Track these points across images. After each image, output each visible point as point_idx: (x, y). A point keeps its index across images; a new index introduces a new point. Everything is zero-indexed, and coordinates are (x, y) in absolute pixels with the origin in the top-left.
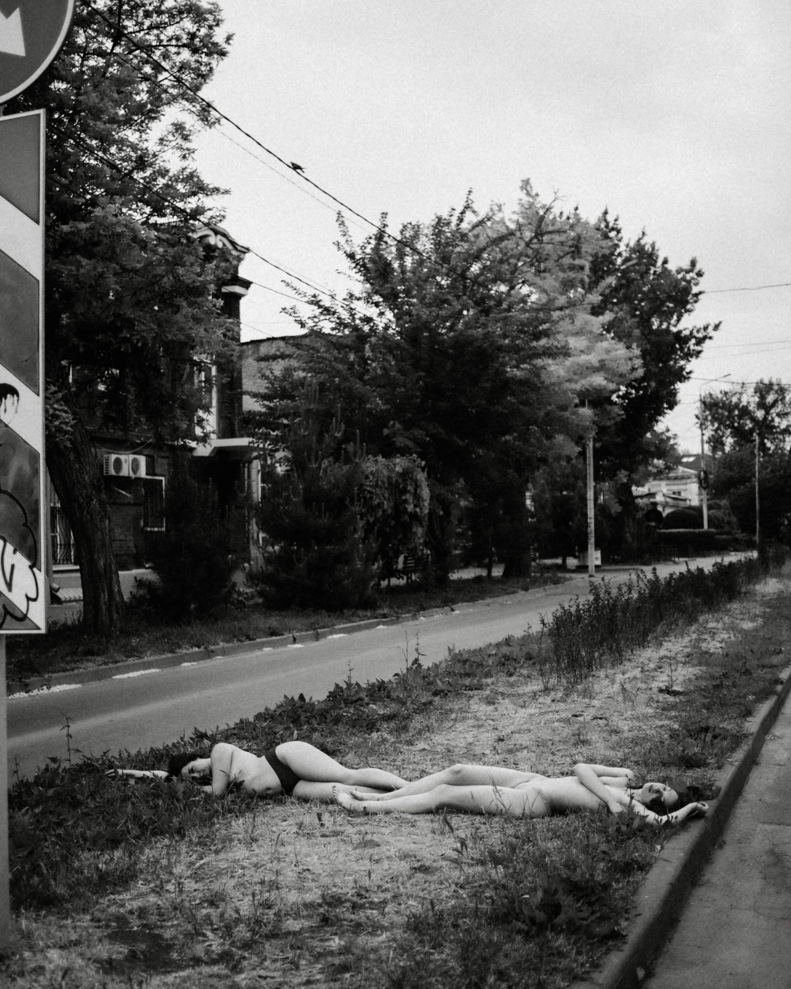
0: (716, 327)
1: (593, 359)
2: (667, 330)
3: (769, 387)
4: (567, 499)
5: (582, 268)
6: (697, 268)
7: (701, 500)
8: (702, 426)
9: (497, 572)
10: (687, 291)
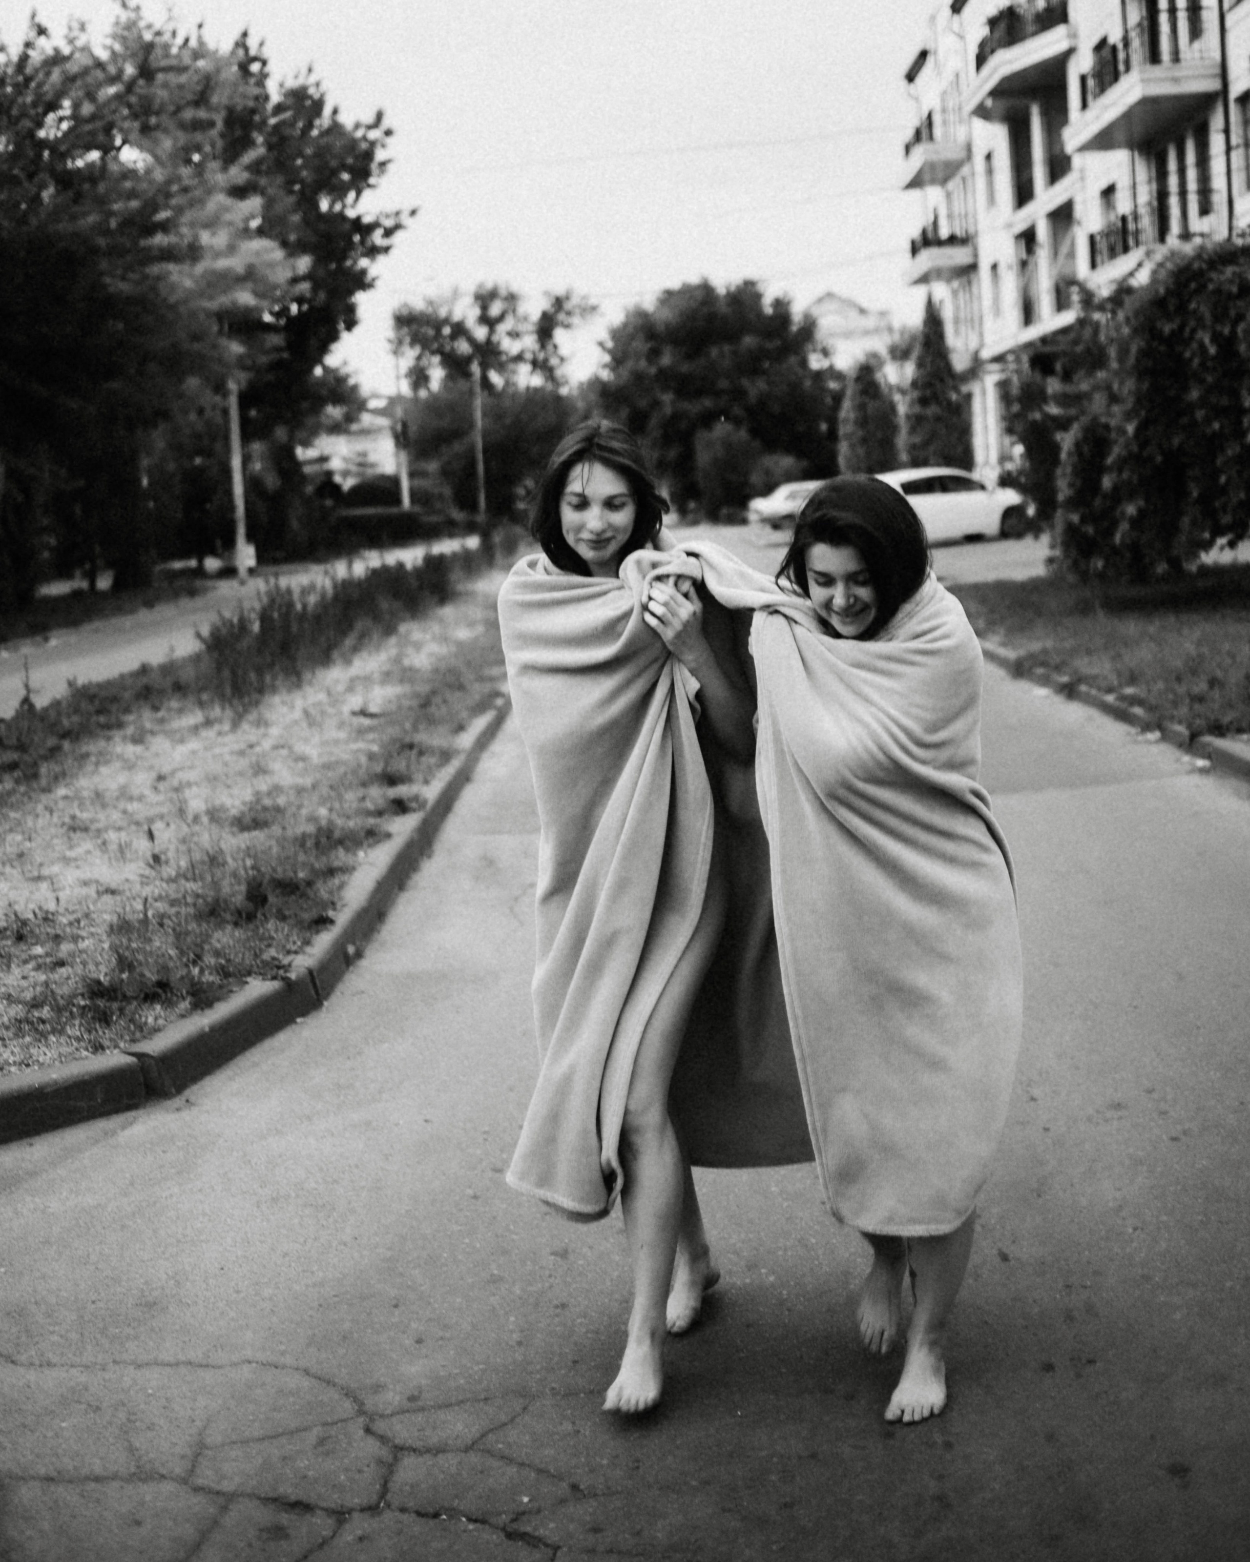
0: (413, 213)
1: (236, 263)
2: (342, 216)
3: (493, 295)
4: (201, 470)
5: (211, 124)
6: (386, 123)
7: (398, 465)
8: (396, 352)
9: (104, 583)
10: (369, 155)
